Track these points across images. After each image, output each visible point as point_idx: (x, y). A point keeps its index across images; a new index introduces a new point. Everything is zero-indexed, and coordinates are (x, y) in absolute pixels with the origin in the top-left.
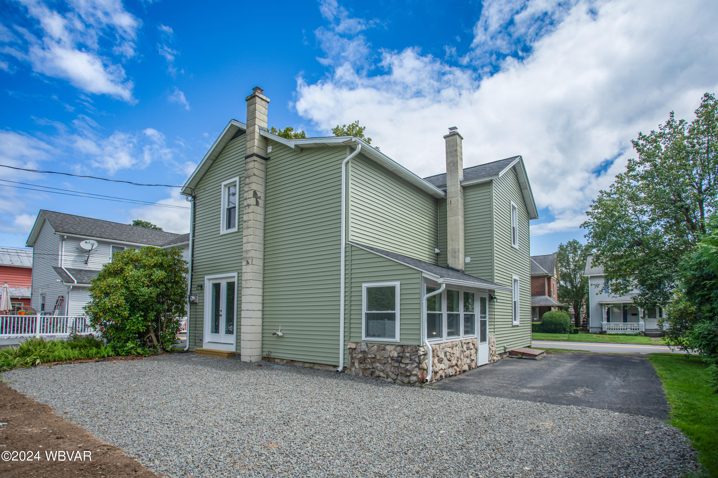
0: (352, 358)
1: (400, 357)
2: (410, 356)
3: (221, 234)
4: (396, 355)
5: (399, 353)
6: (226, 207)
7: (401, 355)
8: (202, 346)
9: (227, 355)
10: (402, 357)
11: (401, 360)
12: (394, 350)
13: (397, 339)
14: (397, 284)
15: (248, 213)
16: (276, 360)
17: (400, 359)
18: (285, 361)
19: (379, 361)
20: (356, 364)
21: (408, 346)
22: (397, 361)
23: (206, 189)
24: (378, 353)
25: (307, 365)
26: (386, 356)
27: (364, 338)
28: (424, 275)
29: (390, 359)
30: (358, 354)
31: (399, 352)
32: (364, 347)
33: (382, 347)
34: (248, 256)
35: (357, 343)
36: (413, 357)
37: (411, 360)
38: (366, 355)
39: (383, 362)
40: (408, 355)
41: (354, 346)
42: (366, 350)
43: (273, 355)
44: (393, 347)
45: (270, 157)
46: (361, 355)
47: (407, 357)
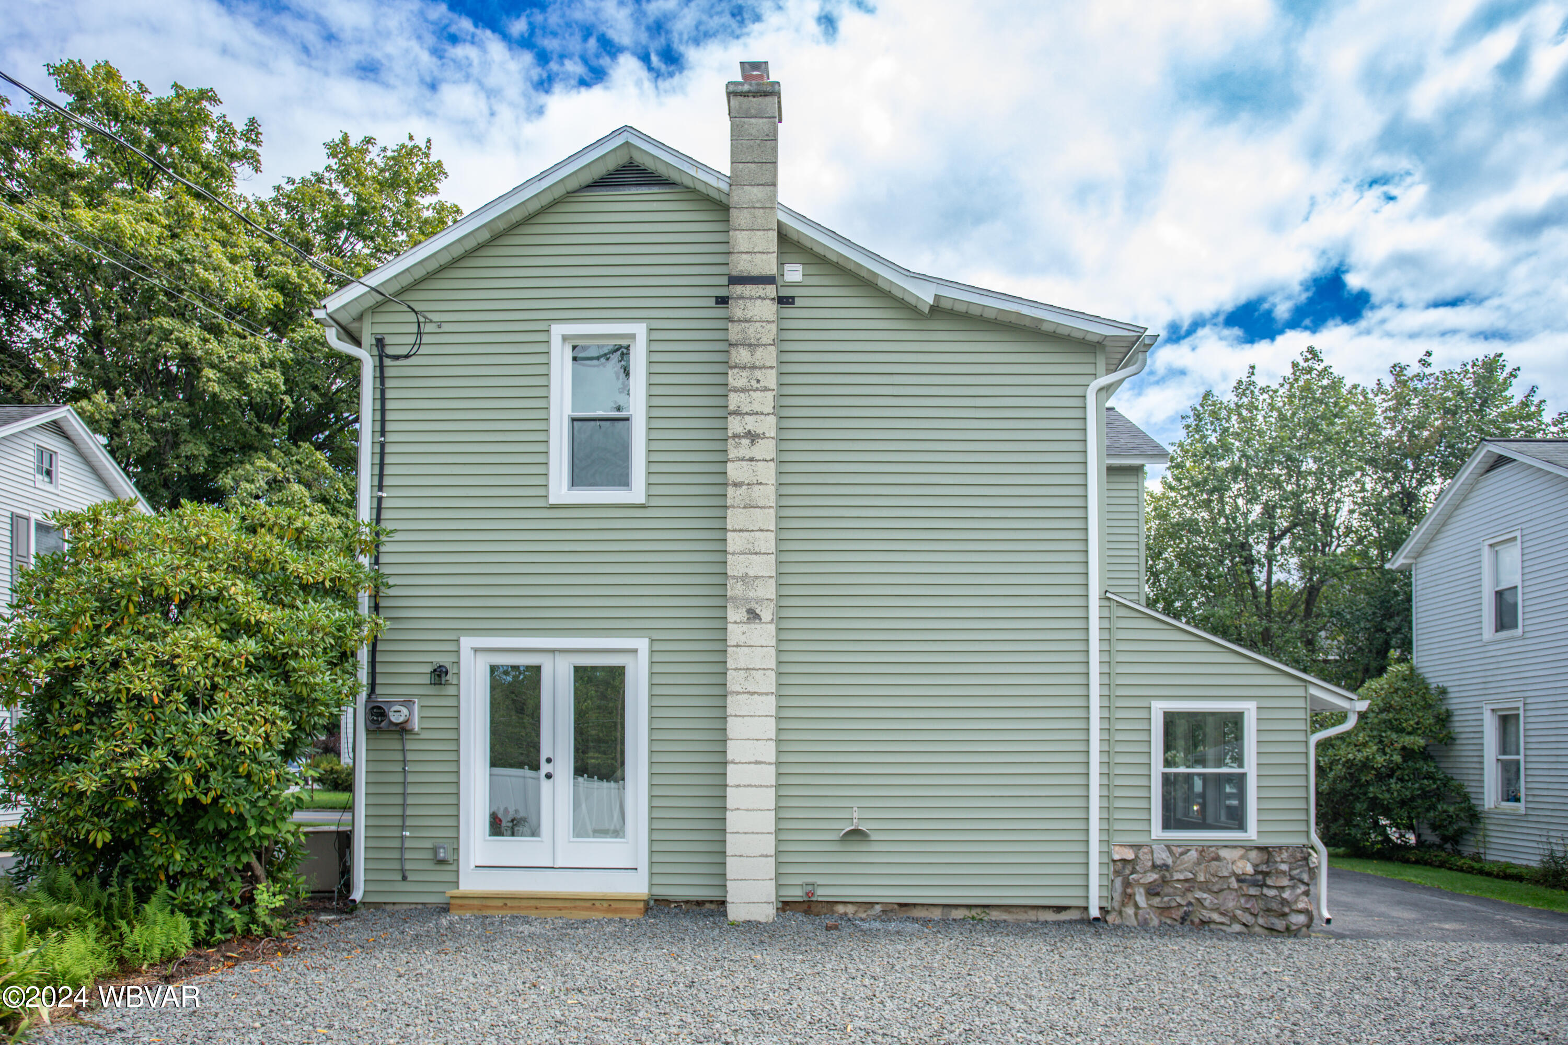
0: (1127, 884)
1: (1261, 872)
2: (1290, 869)
3: (552, 500)
4: (1249, 869)
5: (1255, 866)
6: (568, 411)
7: (1264, 868)
8: (457, 884)
9: (641, 905)
10: (1266, 874)
11: (1264, 880)
12: (1242, 857)
13: (1251, 832)
15: (751, 460)
16: (841, 909)
17: (1260, 877)
18: (878, 908)
19: (1206, 887)
20: (1141, 899)
21: (1280, 848)
22: (1255, 884)
24: (1202, 866)
25: (958, 914)
26: (1226, 874)
27: (1157, 831)
28: (1313, 691)
29: (1233, 879)
30: (1145, 872)
31: (1257, 861)
32: (1162, 856)
33: (1208, 855)
34: (752, 594)
35: (1137, 847)
36: (1294, 872)
37: (1292, 878)
38: (1167, 874)
39: (1215, 889)
40: (1284, 867)
41: (1130, 855)
42: (1170, 861)
43: (822, 894)
44: (1239, 852)
45: (793, 298)
46: (1153, 876)
47: (1284, 873)
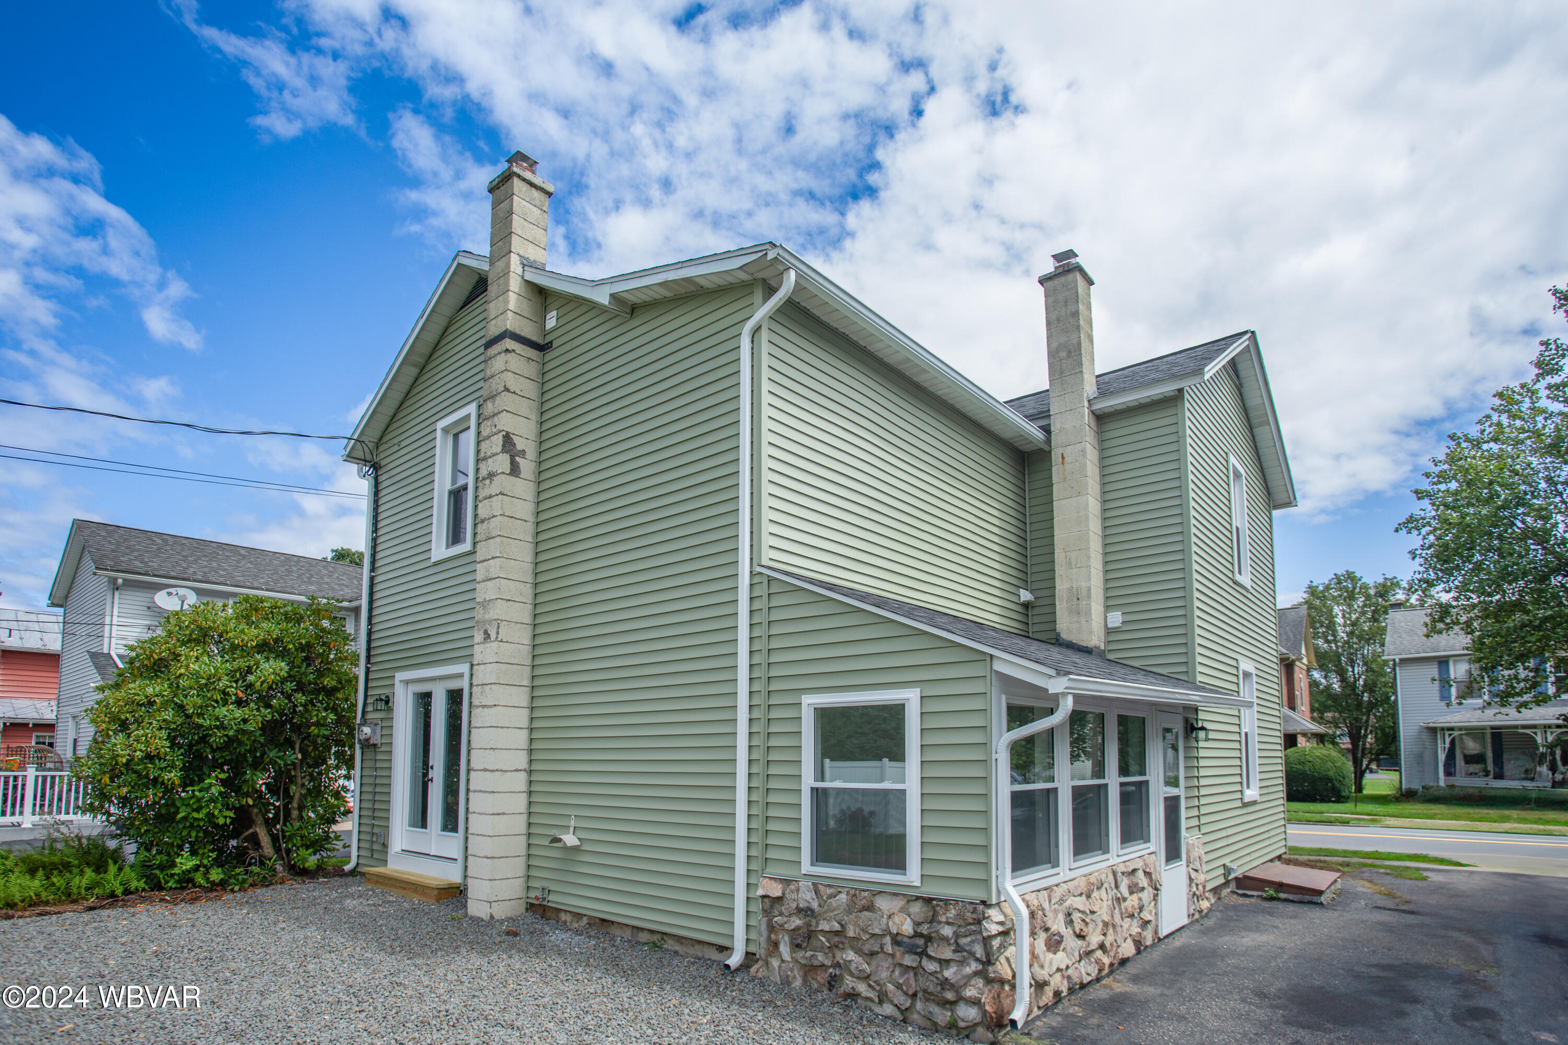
0: (771, 928)
1: (921, 935)
2: (957, 935)
3: (433, 560)
4: (907, 928)
5: (917, 924)
6: (448, 486)
7: (924, 929)
8: (385, 862)
9: (436, 892)
10: (928, 939)
11: (926, 947)
12: (902, 910)
13: (913, 875)
14: (911, 697)
15: (490, 497)
16: (563, 917)
17: (921, 942)
18: (585, 920)
19: (855, 944)
20: (785, 949)
21: (946, 902)
22: (912, 950)
23: (403, 444)
24: (853, 916)
25: (644, 937)
26: (877, 931)
27: (806, 867)
28: (998, 667)
29: (888, 940)
30: (790, 915)
31: (919, 919)
32: (807, 897)
33: (864, 901)
34: (487, 617)
35: (786, 882)
36: (964, 941)
37: (959, 949)
38: (814, 922)
39: (867, 948)
40: (947, 931)
41: (776, 890)
42: (815, 905)
43: (554, 900)
44: (899, 903)
45: (551, 342)
46: (797, 922)
47: (946, 939)
